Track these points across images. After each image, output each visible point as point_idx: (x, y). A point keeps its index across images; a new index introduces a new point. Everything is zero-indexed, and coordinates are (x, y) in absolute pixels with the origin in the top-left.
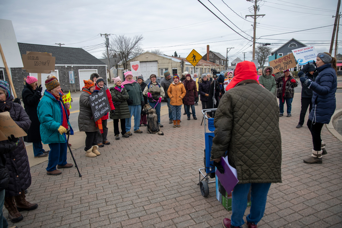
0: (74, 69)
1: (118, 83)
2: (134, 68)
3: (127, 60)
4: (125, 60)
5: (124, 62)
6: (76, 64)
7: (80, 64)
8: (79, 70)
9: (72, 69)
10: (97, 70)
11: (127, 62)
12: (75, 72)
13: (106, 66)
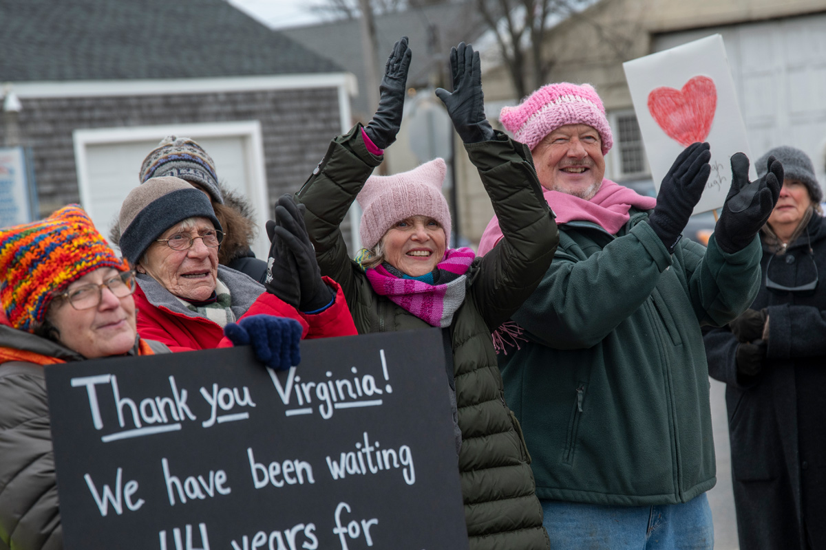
0: (32, 128)
1: (395, 246)
2: (676, 119)
3: (545, 15)
4: (529, 20)
5: (516, 38)
6: (44, 77)
7: (91, 76)
8: (82, 137)
9: (12, 129)
10: (252, 128)
11: (541, 37)
12: (42, 160)
13: (344, 83)
